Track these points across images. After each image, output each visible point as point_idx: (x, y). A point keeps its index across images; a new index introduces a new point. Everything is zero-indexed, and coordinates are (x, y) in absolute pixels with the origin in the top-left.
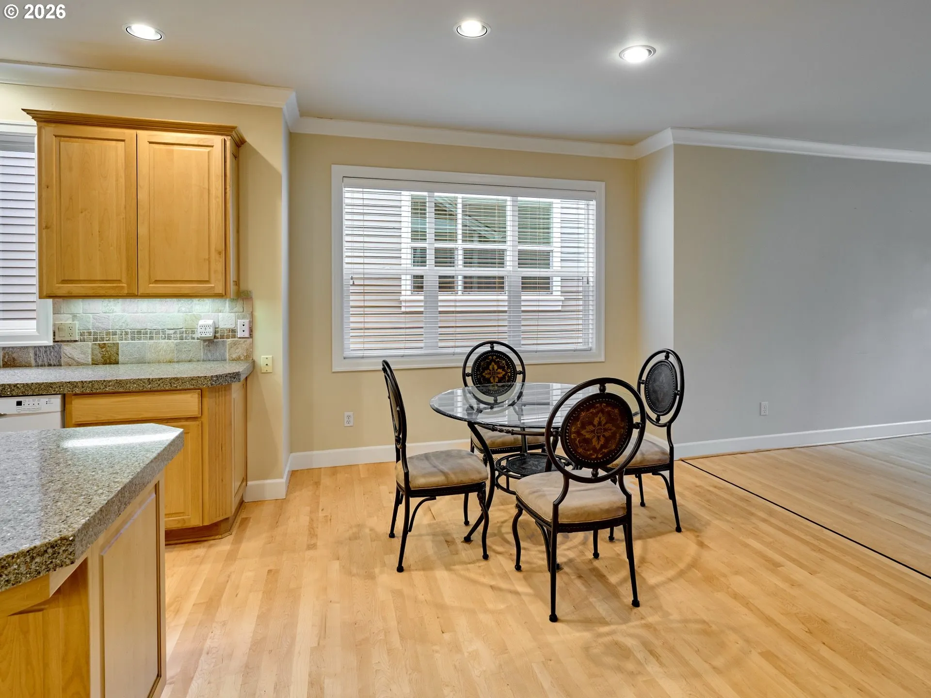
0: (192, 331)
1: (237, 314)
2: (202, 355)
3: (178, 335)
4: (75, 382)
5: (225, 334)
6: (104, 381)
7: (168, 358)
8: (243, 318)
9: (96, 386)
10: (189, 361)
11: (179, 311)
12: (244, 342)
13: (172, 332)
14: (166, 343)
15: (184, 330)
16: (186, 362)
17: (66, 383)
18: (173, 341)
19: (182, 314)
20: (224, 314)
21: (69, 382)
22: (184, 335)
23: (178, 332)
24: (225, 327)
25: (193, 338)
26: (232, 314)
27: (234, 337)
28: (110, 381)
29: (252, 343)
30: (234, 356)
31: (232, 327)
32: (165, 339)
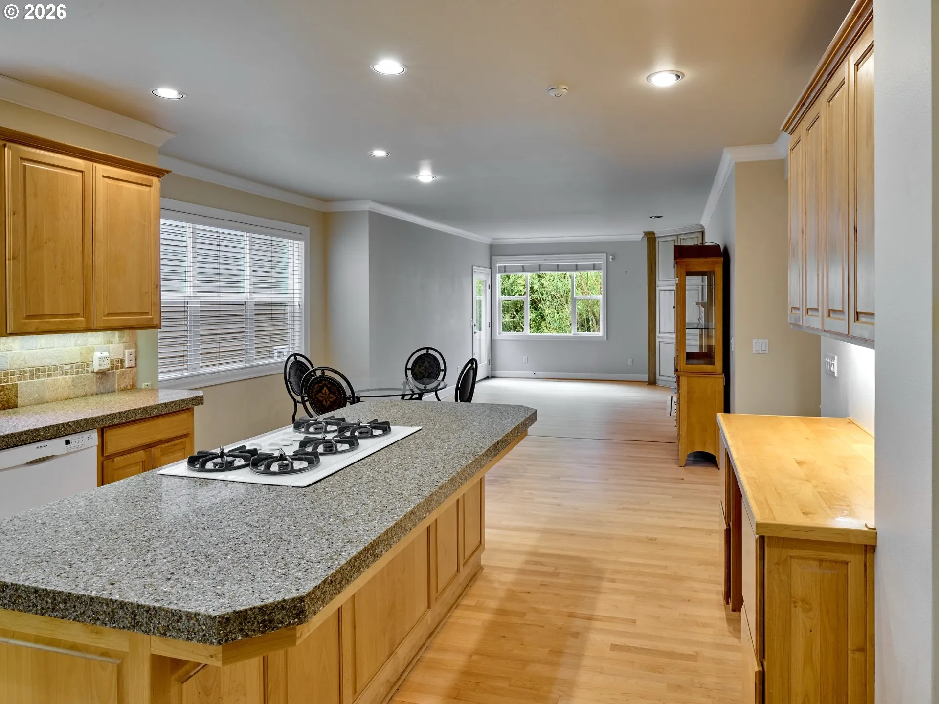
0: (87, 365)
1: (124, 344)
2: (95, 389)
3: (75, 370)
4: (114, 413)
5: (115, 365)
6: (135, 409)
7: (66, 394)
8: (130, 348)
9: (130, 415)
10: (85, 396)
11: (76, 345)
12: (130, 371)
13: (68, 367)
14: (64, 379)
15: (80, 364)
16: (81, 397)
17: (107, 415)
18: (70, 376)
19: (78, 347)
20: (114, 345)
21: (110, 415)
22: (80, 369)
23: (75, 367)
24: (114, 358)
25: (88, 372)
26: (121, 344)
27: (122, 367)
28: (139, 409)
29: (136, 372)
30: (122, 386)
31: (121, 357)
32: (62, 375)
